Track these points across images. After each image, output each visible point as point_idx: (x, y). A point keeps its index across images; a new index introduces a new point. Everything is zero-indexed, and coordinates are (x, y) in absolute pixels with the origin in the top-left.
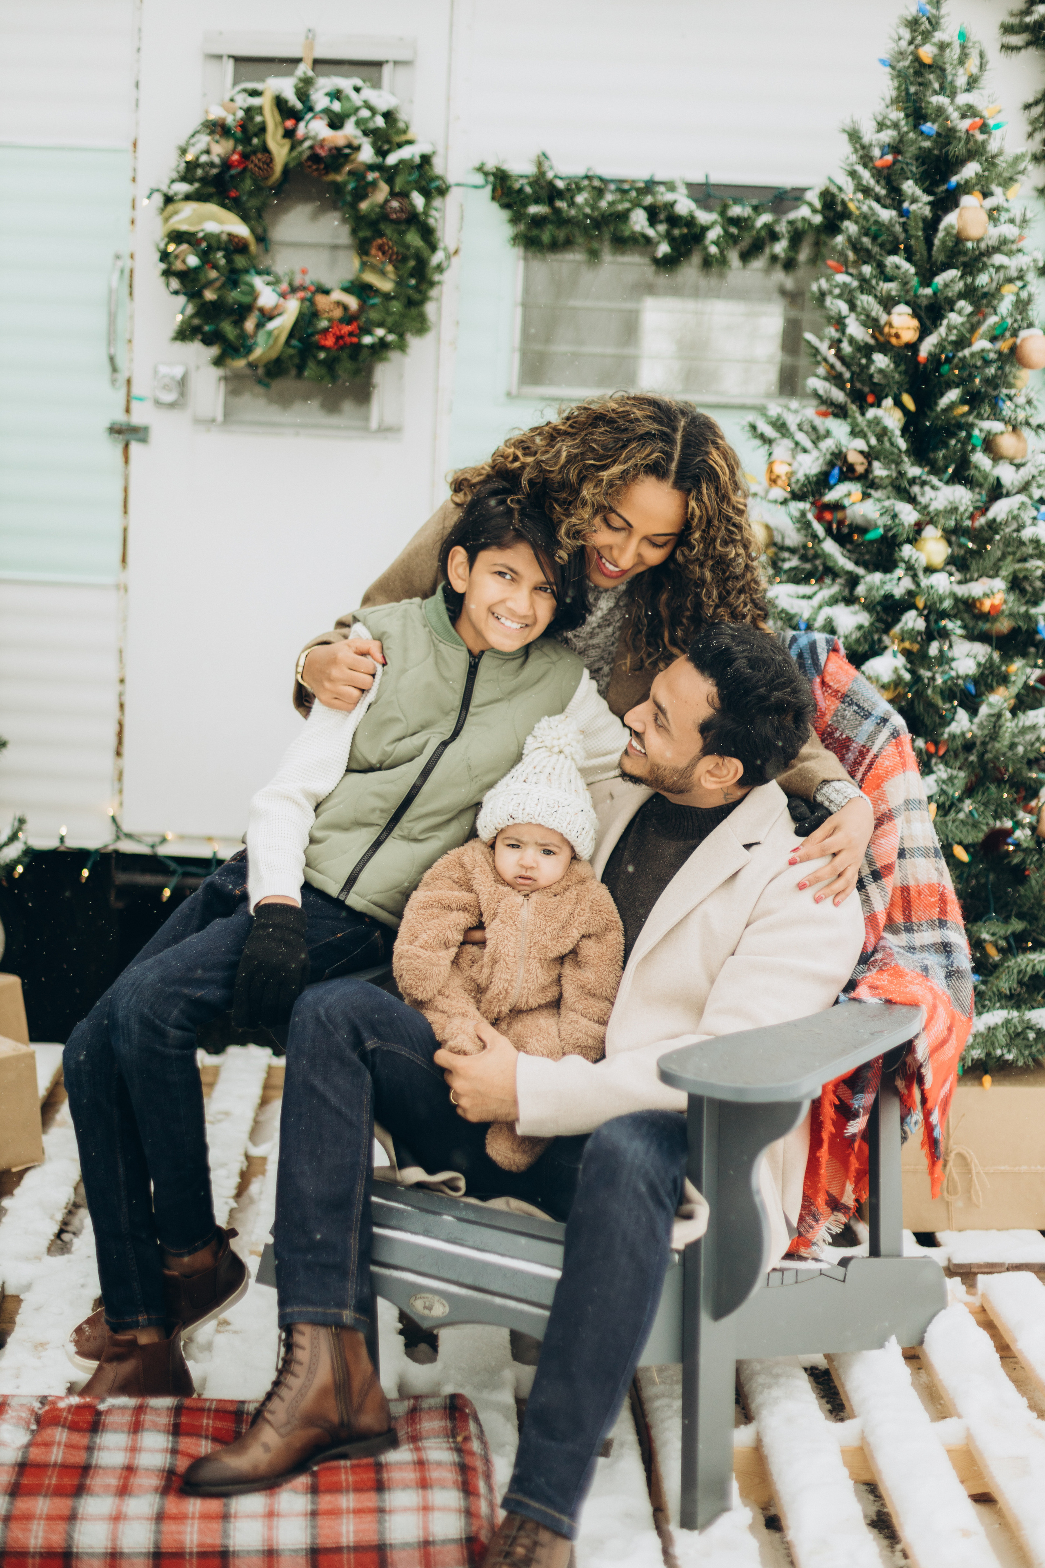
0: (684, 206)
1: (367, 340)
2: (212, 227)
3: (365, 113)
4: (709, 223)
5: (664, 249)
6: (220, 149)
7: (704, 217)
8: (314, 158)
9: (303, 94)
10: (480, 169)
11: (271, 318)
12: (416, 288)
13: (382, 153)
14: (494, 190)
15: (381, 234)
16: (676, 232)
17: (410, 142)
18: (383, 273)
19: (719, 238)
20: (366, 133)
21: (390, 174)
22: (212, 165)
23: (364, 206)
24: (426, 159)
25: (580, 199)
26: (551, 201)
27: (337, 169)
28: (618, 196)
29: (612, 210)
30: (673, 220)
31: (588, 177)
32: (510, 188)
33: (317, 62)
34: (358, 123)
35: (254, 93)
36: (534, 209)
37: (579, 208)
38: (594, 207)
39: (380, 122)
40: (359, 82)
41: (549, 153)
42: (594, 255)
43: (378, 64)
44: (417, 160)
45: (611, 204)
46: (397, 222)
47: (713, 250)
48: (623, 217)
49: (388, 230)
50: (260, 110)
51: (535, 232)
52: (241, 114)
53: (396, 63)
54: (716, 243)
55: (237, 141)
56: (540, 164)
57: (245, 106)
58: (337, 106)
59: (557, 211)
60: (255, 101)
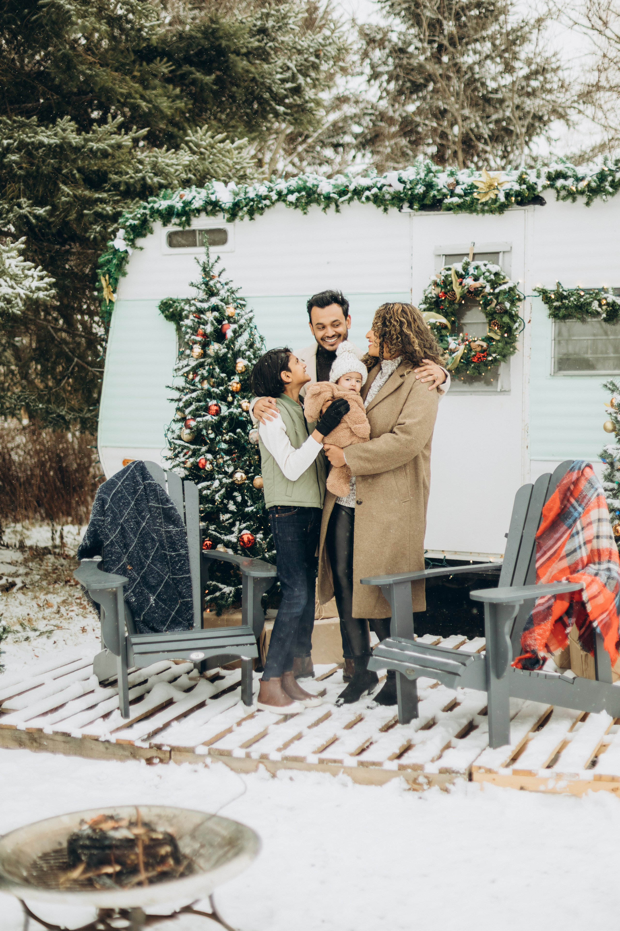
0: (613, 298)
1: (490, 358)
2: (433, 321)
3: (487, 274)
5: (604, 315)
6: (435, 292)
8: (469, 292)
9: (465, 269)
10: (535, 290)
11: (454, 353)
12: (508, 337)
13: (494, 288)
14: (542, 297)
15: (494, 318)
16: (609, 309)
17: (504, 283)
18: (496, 333)
20: (488, 281)
21: (497, 296)
22: (433, 298)
23: (488, 308)
24: (511, 289)
25: (572, 299)
26: (562, 300)
27: (478, 295)
28: (588, 296)
29: (586, 302)
30: (608, 304)
31: (578, 290)
32: (547, 296)
33: (474, 255)
34: (485, 278)
35: (449, 269)
36: (556, 304)
37: (573, 302)
38: (578, 300)
39: (492, 277)
40: (486, 262)
41: (561, 282)
42: (582, 319)
43: (498, 253)
44: (508, 289)
45: (585, 299)
46: (500, 313)
48: (590, 304)
49: (497, 317)
50: (450, 276)
51: (557, 312)
52: (443, 278)
53: (504, 252)
55: (442, 288)
56: (557, 286)
57: (446, 274)
58: (476, 273)
59: (563, 304)
60: (449, 272)
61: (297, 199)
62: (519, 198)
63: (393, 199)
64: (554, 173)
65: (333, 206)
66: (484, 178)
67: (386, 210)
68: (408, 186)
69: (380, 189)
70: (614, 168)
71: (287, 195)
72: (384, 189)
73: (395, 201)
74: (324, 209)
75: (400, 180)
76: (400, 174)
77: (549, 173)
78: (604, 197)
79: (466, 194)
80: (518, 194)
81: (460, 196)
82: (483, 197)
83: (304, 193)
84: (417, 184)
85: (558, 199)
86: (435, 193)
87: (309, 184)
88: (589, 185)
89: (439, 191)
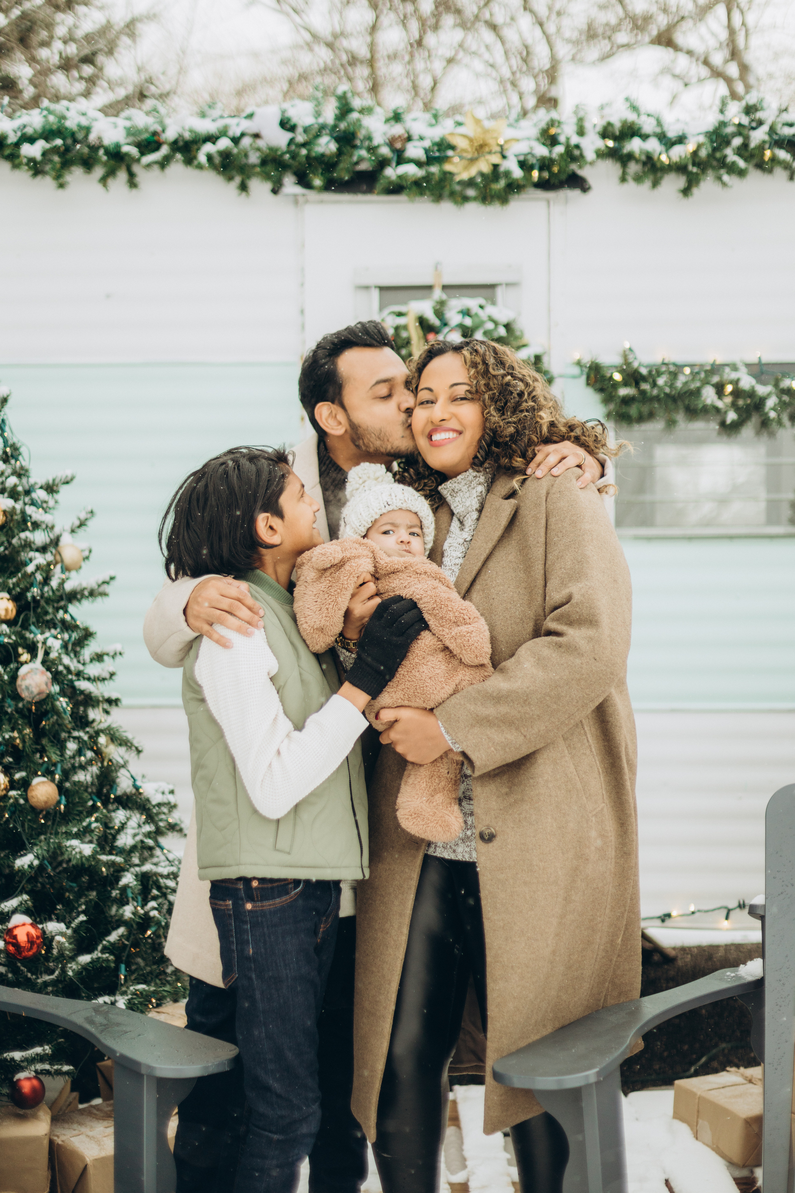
0: (747, 382)
3: (490, 326)
4: (765, 394)
5: (732, 416)
7: (762, 390)
9: (439, 314)
10: (579, 363)
14: (588, 378)
16: (741, 402)
17: (524, 346)
19: (775, 405)
24: (538, 359)
25: (661, 381)
26: (637, 385)
29: (686, 389)
30: (737, 393)
31: (664, 364)
32: (603, 377)
33: (445, 287)
34: (485, 333)
35: (400, 314)
36: (623, 392)
37: (661, 389)
38: (671, 386)
39: (502, 331)
40: (481, 301)
41: (634, 348)
42: (671, 423)
43: (493, 287)
44: (533, 360)
45: (686, 383)
47: (773, 415)
48: (697, 392)
50: (405, 327)
51: (624, 409)
53: (507, 285)
54: (774, 409)
56: (625, 356)
57: (395, 326)
58: (468, 322)
59: (643, 393)
60: (402, 321)
61: (44, 154)
62: (546, 175)
63: (264, 162)
64: (618, 125)
65: (122, 176)
66: (469, 129)
67: (243, 187)
68: (300, 138)
69: (236, 141)
70: (745, 121)
71: (17, 145)
72: (246, 142)
73: (269, 168)
74: (103, 180)
75: (286, 125)
76: (283, 112)
77: (609, 124)
78: (726, 178)
79: (431, 160)
80: (545, 164)
81: (419, 164)
82: (466, 168)
83: (59, 142)
84: (318, 136)
85: (623, 179)
86: (364, 153)
87: (71, 124)
88: (695, 153)
89: (372, 150)
